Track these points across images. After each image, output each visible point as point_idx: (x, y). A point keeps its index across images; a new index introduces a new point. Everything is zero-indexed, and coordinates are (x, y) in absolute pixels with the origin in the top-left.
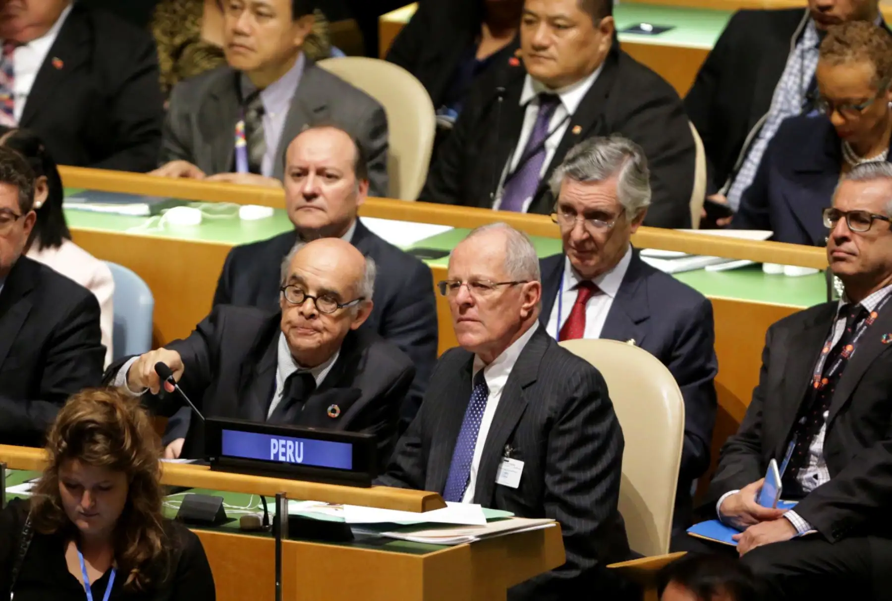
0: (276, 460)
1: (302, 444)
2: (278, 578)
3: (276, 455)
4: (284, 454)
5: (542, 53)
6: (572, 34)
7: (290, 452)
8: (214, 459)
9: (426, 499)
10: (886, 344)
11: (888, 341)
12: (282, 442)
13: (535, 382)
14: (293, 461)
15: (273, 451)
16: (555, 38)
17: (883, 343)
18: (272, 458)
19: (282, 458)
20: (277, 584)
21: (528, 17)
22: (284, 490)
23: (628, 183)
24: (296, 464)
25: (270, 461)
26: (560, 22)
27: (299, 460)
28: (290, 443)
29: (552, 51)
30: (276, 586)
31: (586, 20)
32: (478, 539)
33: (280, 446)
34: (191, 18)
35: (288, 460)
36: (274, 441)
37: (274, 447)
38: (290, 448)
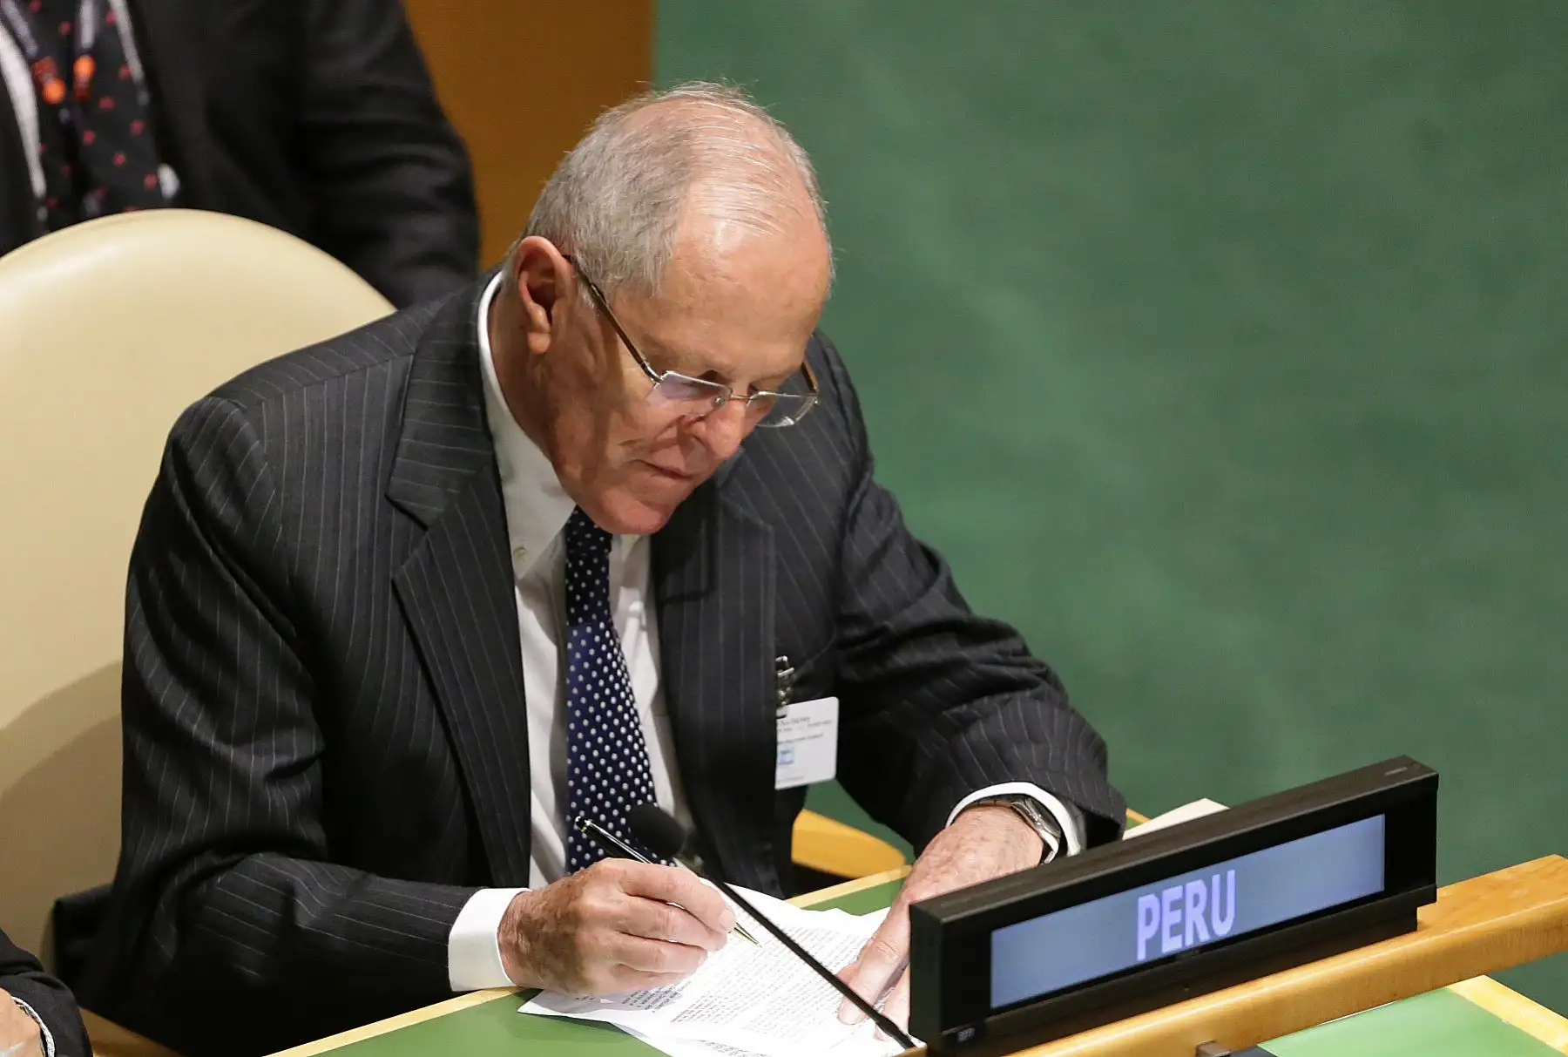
0: (1153, 957)
1: (1231, 876)
3: (1155, 943)
4: (1179, 929)
7: (1194, 916)
8: (970, 1032)
12: (1173, 893)
14: (1205, 937)
15: (1145, 936)
18: (1142, 957)
19: (1170, 946)
24: (1214, 945)
25: (1138, 969)
27: (1224, 929)
28: (1195, 887)
33: (1166, 909)
35: (1190, 943)
37: (1148, 921)
38: (1196, 902)
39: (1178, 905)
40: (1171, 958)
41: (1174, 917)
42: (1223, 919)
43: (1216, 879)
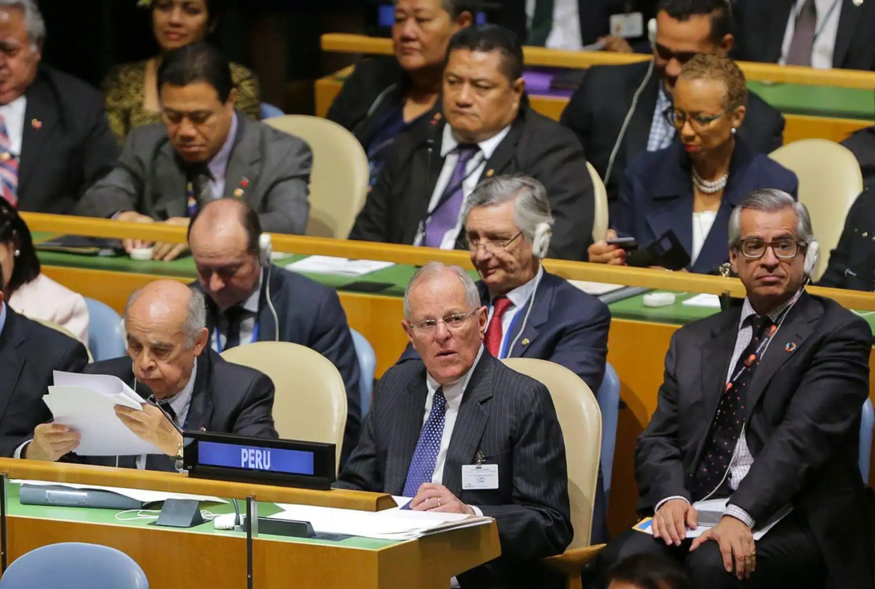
0: (246, 467)
1: (269, 453)
2: (250, 571)
3: (247, 463)
4: (254, 462)
5: (466, 110)
6: (493, 94)
7: (258, 460)
8: (191, 467)
9: (379, 499)
10: (790, 352)
11: (792, 350)
12: (252, 451)
13: (491, 397)
14: (261, 467)
15: (244, 460)
16: (478, 98)
17: (787, 351)
18: (243, 466)
19: (251, 466)
20: (249, 577)
21: (452, 78)
22: (253, 494)
23: (524, 207)
24: (264, 471)
25: (242, 468)
26: (482, 83)
27: (267, 467)
28: (258, 452)
29: (475, 109)
30: (248, 578)
31: (504, 82)
32: (424, 535)
33: (250, 455)
34: (134, 84)
35: (257, 467)
36: (244, 451)
37: (245, 456)
38: (259, 456)
39: (253, 455)
40: (251, 469)
41: (252, 458)
42: (267, 464)
43: (264, 452)
